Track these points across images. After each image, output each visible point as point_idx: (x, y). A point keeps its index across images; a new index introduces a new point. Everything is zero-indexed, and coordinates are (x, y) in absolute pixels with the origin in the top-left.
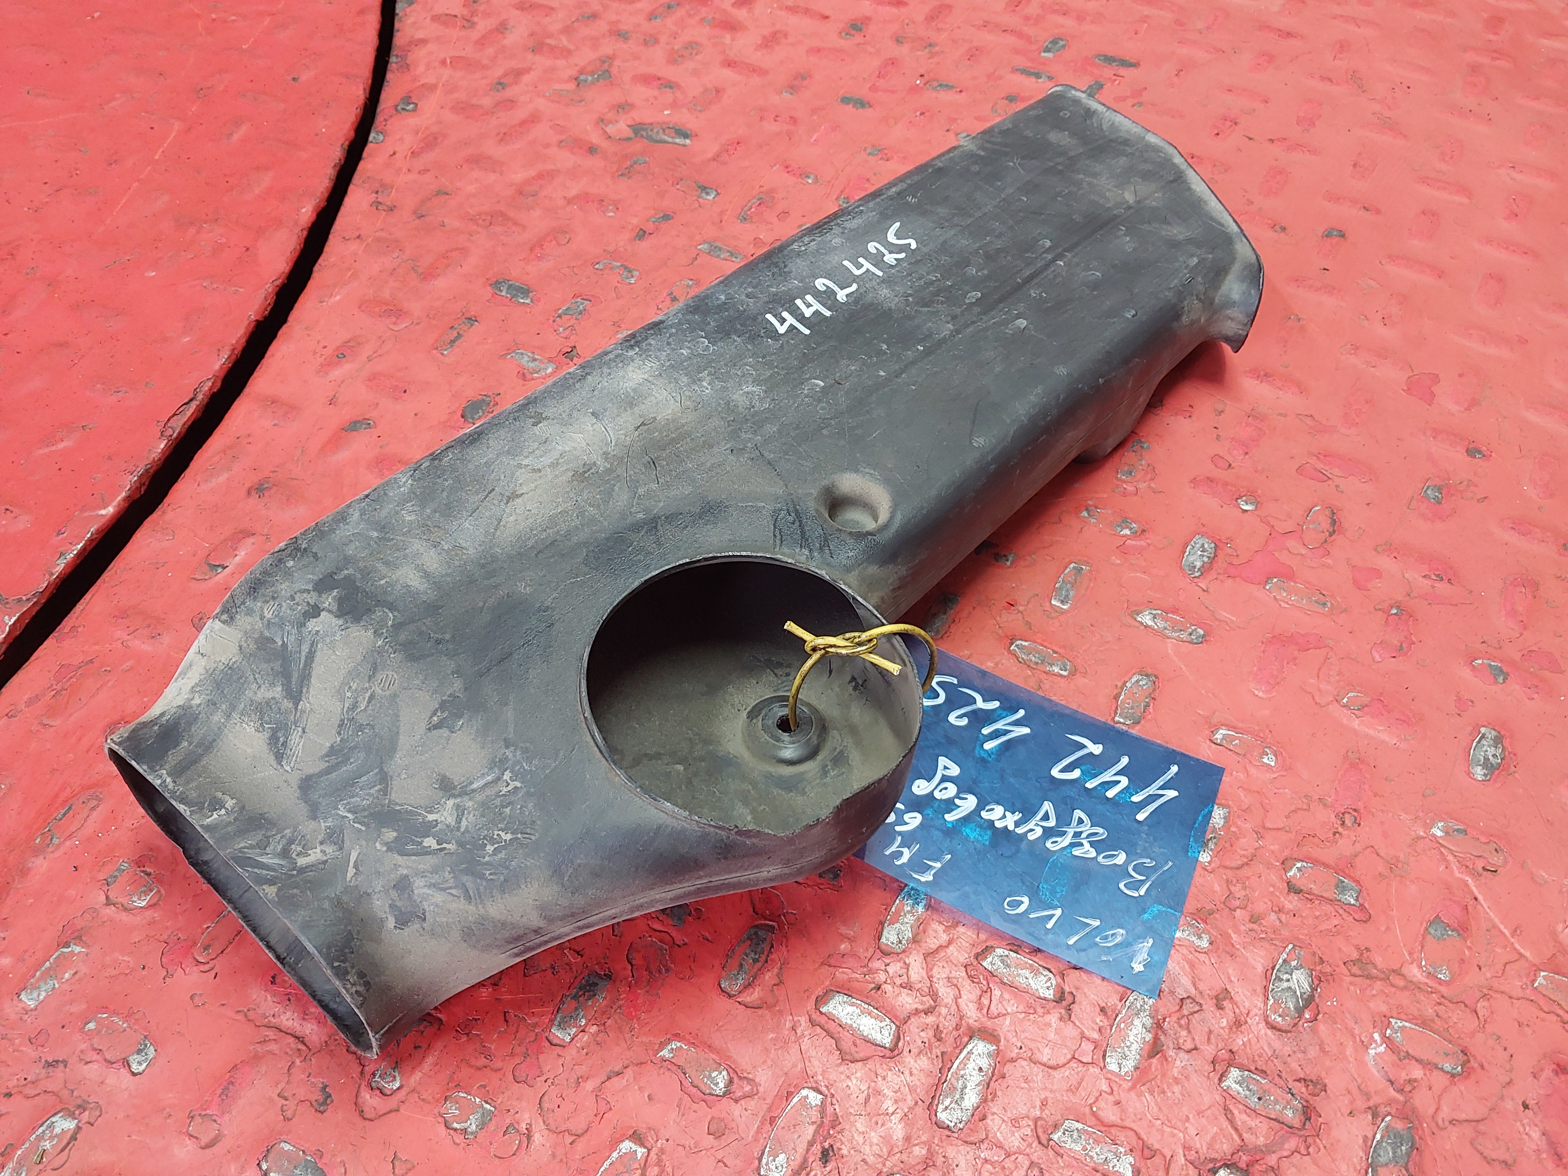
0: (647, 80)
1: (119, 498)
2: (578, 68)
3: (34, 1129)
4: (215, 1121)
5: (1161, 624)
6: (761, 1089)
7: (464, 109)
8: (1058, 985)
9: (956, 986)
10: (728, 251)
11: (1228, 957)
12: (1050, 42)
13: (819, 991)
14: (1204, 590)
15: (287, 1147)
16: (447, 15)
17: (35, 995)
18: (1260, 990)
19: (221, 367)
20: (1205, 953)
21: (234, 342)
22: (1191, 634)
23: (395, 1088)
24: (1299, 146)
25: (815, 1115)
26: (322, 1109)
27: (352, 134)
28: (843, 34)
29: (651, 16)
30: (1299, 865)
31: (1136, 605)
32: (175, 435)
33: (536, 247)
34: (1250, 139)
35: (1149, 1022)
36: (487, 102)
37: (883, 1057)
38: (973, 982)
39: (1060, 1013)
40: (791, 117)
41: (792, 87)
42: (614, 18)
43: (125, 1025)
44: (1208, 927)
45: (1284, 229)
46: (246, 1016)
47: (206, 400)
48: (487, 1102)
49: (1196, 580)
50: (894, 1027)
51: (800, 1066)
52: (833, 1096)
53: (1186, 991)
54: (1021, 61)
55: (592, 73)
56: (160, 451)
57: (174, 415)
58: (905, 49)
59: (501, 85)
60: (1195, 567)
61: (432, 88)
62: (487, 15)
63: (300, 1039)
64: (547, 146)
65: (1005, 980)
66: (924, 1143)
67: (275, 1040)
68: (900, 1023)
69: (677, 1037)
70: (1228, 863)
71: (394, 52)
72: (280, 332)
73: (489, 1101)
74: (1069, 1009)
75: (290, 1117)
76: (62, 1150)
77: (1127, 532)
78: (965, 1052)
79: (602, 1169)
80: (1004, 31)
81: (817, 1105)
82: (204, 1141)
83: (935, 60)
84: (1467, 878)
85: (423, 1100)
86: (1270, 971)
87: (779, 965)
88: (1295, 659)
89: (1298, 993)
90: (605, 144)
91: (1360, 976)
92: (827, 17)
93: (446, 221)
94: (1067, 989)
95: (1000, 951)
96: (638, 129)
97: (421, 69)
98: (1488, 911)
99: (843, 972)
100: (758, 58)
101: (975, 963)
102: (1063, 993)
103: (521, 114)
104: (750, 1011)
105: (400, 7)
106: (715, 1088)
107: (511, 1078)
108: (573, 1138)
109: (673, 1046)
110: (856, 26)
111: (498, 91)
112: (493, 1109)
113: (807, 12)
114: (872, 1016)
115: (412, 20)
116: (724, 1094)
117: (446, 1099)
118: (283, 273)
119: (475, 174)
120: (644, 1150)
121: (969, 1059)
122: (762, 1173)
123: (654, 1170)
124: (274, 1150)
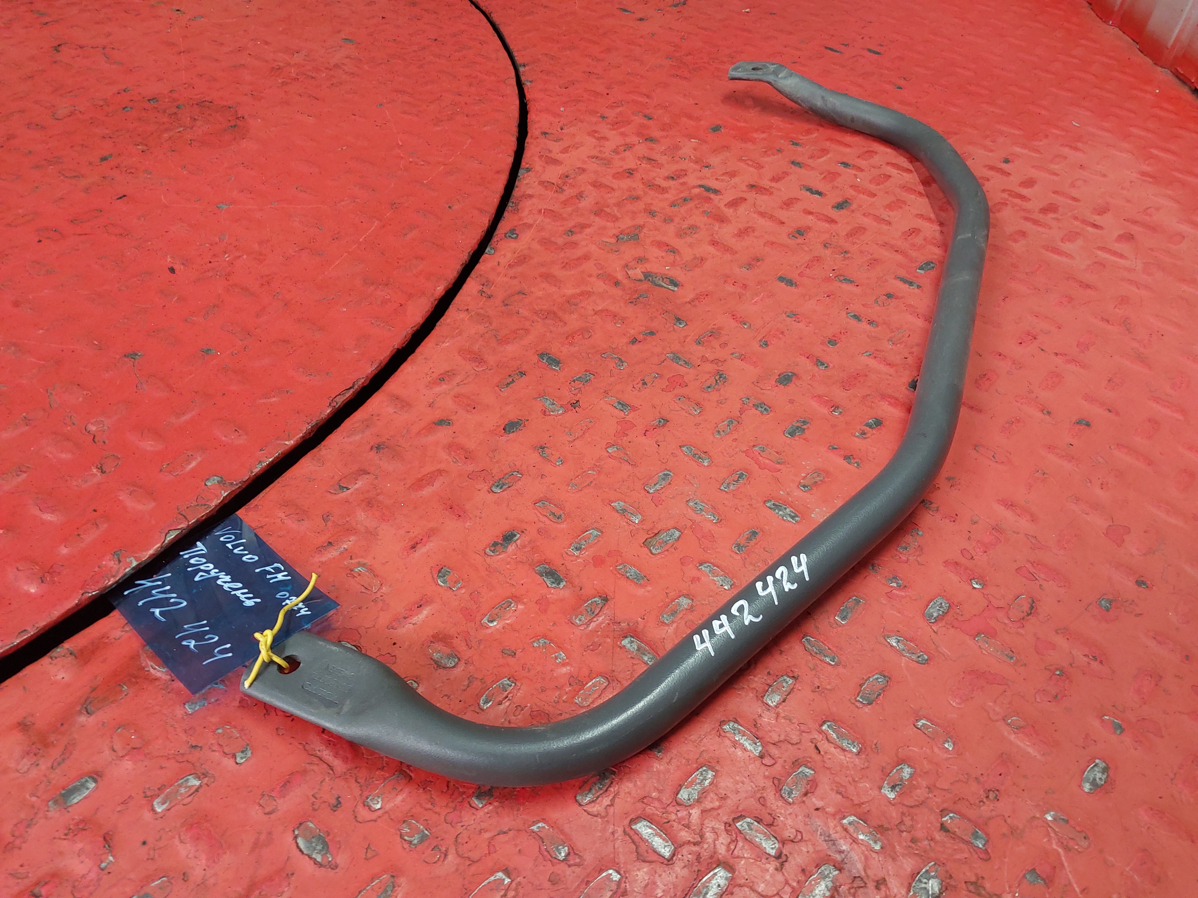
0: (660, 244)
1: (298, 436)
2: (619, 230)
3: (178, 780)
4: (275, 800)
5: (901, 646)
6: (585, 863)
7: (546, 243)
8: (779, 848)
9: (716, 833)
10: (684, 361)
11: (891, 860)
12: (924, 264)
13: (633, 816)
14: (934, 632)
15: (311, 825)
16: (548, 182)
17: (193, 706)
18: (906, 884)
19: (372, 372)
20: (876, 853)
21: (382, 359)
22: (919, 657)
23: (377, 808)
24: (1074, 361)
25: (614, 887)
26: (335, 809)
27: (477, 246)
28: (791, 236)
29: (673, 204)
30: (951, 815)
31: (889, 632)
32: (337, 406)
33: (570, 337)
34: (1043, 350)
35: (830, 884)
36: (560, 241)
37: (662, 863)
38: (728, 834)
39: (776, 865)
40: (744, 284)
41: (749, 265)
42: (649, 201)
43: (238, 735)
44: (883, 838)
45: (1049, 413)
46: (304, 747)
47: (359, 390)
48: (426, 830)
49: (931, 624)
50: (673, 848)
51: (612, 856)
52: (627, 878)
53: (858, 871)
54: (902, 273)
55: (628, 235)
56: (326, 414)
57: (339, 394)
58: (828, 252)
59: (571, 232)
60: (933, 616)
61: (530, 226)
62: (572, 186)
63: (331, 767)
64: (590, 276)
65: (747, 837)
67: (317, 764)
68: (678, 846)
69: (543, 820)
70: (906, 803)
71: (512, 200)
72: (410, 358)
73: (428, 829)
74: (782, 864)
75: (316, 808)
76: (190, 795)
77: (894, 585)
78: (712, 873)
79: (483, 884)
80: (896, 251)
81: (615, 881)
82: (267, 810)
83: (847, 262)
84: (1060, 850)
85: (392, 819)
86: (915, 875)
87: (613, 795)
88: (982, 687)
89: (930, 892)
90: (625, 281)
91: (974, 893)
92: (784, 223)
93: (520, 310)
94: (784, 852)
95: (749, 820)
96: (647, 275)
97: (526, 213)
98: (1069, 873)
99: (650, 809)
100: (732, 242)
101: (732, 823)
102: (781, 853)
103: (579, 252)
104: (590, 817)
105: (521, 172)
106: (559, 855)
107: (443, 820)
108: (471, 863)
109: (540, 825)
110: (800, 232)
111: (569, 236)
112: (429, 834)
113: (771, 217)
114: (660, 836)
115: (526, 181)
116: (564, 860)
117: (404, 822)
118: (419, 323)
119: (544, 285)
120: (510, 880)
121: (713, 878)
123: (512, 893)
124: (304, 825)
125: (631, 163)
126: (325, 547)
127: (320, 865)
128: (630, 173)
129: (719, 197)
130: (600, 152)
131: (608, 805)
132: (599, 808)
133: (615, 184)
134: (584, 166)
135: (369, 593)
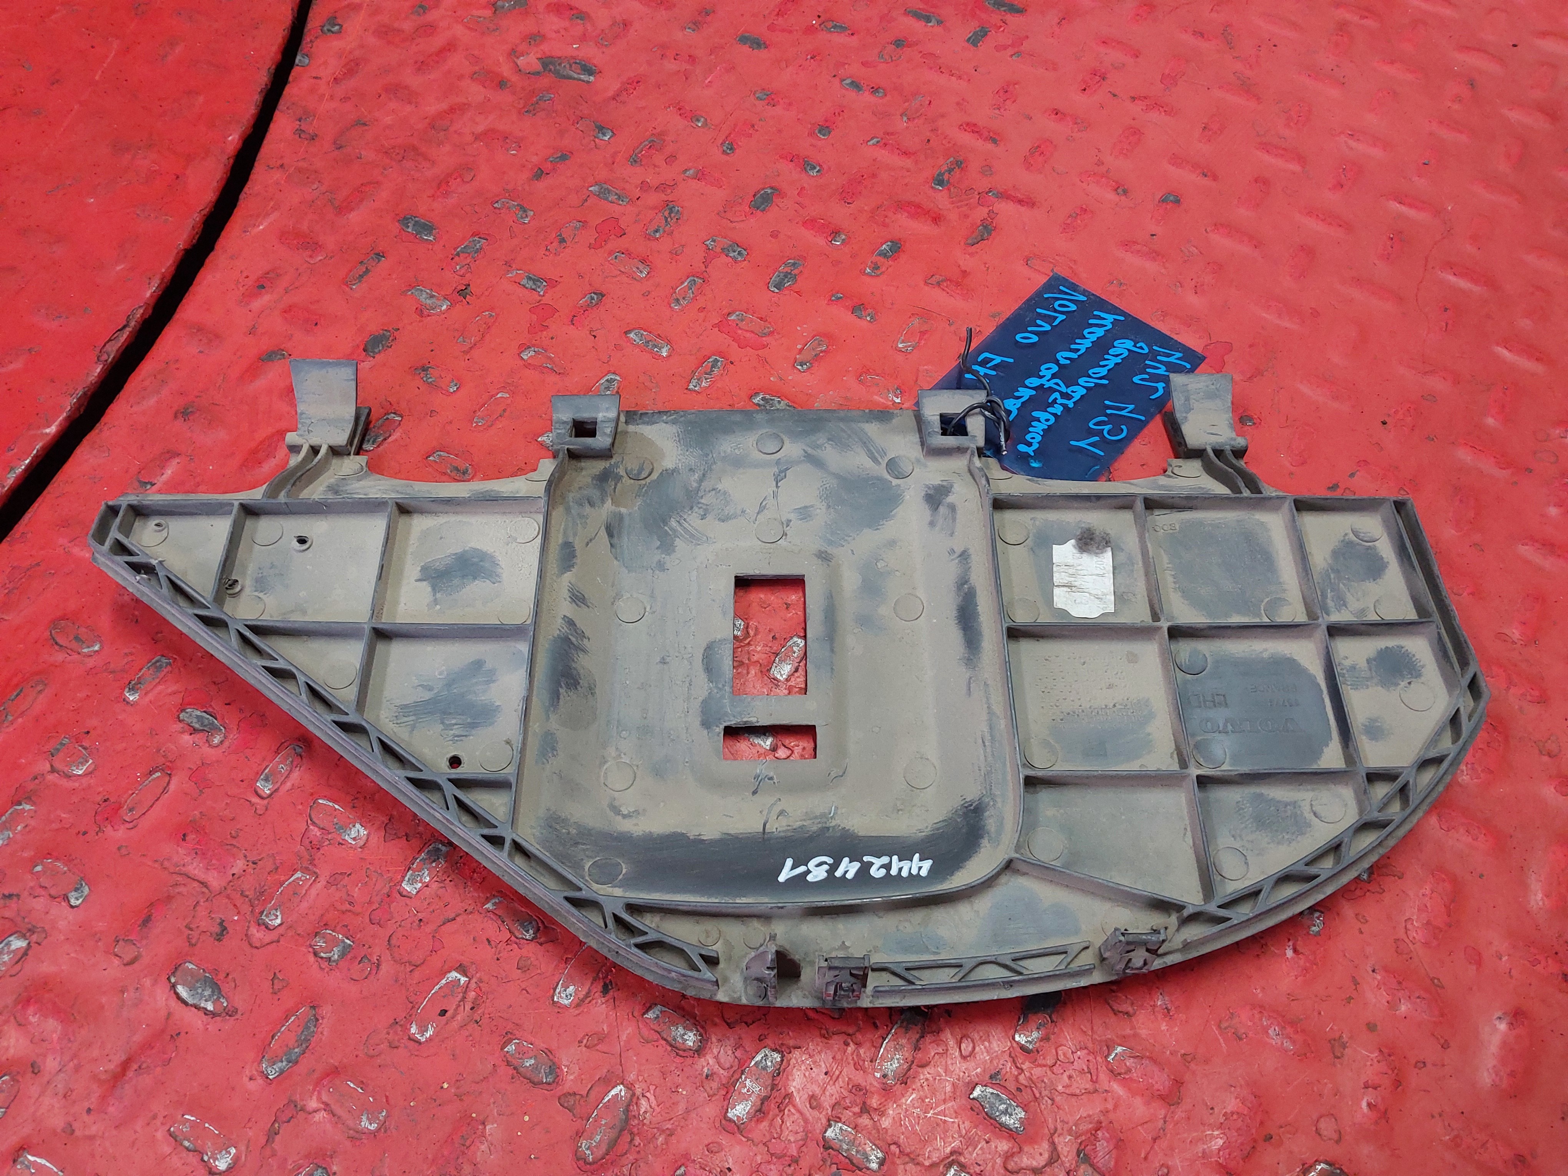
0: (560, 9)
1: (61, 418)
4: (135, 944)
7: (385, 32)
10: (616, 194)
15: (191, 966)
19: (152, 296)
21: (164, 270)
23: (276, 925)
24: (1158, 105)
26: (219, 938)
32: (110, 360)
33: (442, 185)
34: (1115, 96)
36: (407, 26)
40: (690, 56)
41: (695, 23)
43: (65, 869)
45: (1125, 192)
46: (162, 865)
47: (138, 327)
54: (915, 3)
56: (96, 374)
57: (110, 340)
59: (421, 8)
61: (357, 8)
63: (204, 884)
64: (460, 77)
67: (184, 884)
69: (500, 894)
73: (350, 937)
75: (194, 942)
76: (17, 962)
79: (433, 992)
82: (127, 958)
85: (299, 935)
90: (514, 78)
93: (363, 153)
96: (547, 62)
103: (437, 42)
106: (526, 934)
107: (368, 920)
108: (412, 967)
109: (497, 899)
111: (419, 15)
112: (352, 944)
116: (533, 939)
117: (316, 934)
118: (210, 202)
119: (392, 105)
120: (466, 979)
122: (555, 999)
123: (472, 994)
124: (180, 968)
127: (213, 1014)
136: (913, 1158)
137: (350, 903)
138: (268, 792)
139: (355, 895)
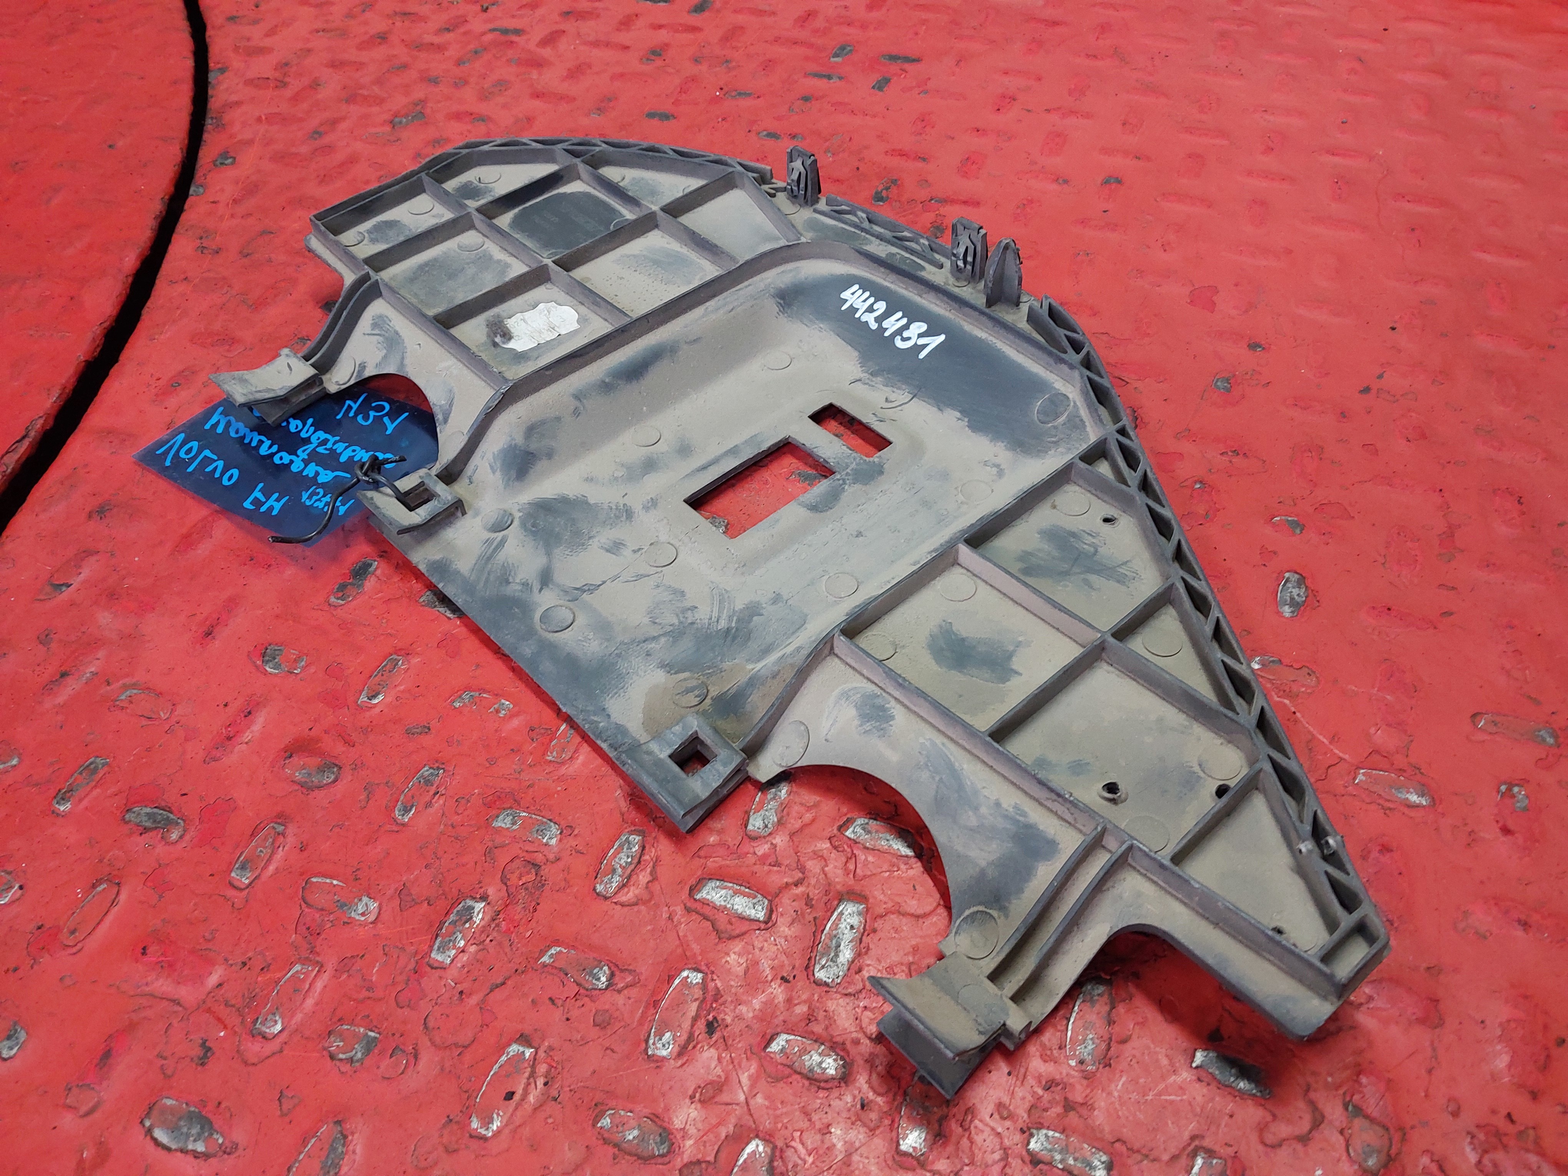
0: (459, 115)
2: (391, 112)
4: (93, 1089)
6: (643, 978)
7: (283, 158)
9: (822, 857)
12: (838, 49)
13: (693, 881)
15: (169, 1102)
16: (259, 79)
19: (52, 407)
21: (63, 381)
23: (276, 1032)
24: (1073, 112)
25: (698, 993)
26: (203, 1062)
27: (172, 189)
28: (644, 60)
29: (459, 63)
32: (9, 470)
36: (304, 150)
37: (758, 930)
38: (838, 852)
40: (600, 135)
41: (599, 109)
42: (424, 66)
45: (1066, 182)
46: (119, 989)
47: (39, 437)
48: (371, 1031)
50: (766, 902)
51: (679, 951)
52: (713, 973)
54: (812, 67)
55: (406, 116)
57: (7, 452)
58: (704, 68)
59: (317, 134)
61: (250, 142)
62: (298, 75)
63: (176, 1002)
64: (367, 182)
65: (868, 845)
66: (805, 1002)
67: (150, 1006)
68: (773, 898)
69: (556, 943)
71: (210, 114)
72: (112, 371)
73: (374, 1029)
75: (170, 1073)
78: (836, 914)
79: (492, 1073)
80: (794, 44)
81: (697, 983)
82: (84, 1109)
83: (732, 73)
84: (1285, 700)
85: (307, 1038)
87: (651, 864)
92: (628, 47)
93: (273, 256)
95: (860, 821)
97: (237, 127)
98: (1307, 725)
99: (714, 861)
100: (564, 88)
101: (838, 834)
102: (922, 849)
103: (339, 157)
104: (626, 909)
105: (212, 77)
106: (597, 983)
107: (394, 1004)
108: (460, 1050)
109: (553, 951)
110: (657, 52)
111: (316, 139)
112: (378, 1036)
113: (607, 45)
114: (745, 895)
115: (223, 87)
116: (607, 987)
117: (330, 1033)
118: (111, 315)
119: (299, 213)
120: (532, 1050)
121: (840, 920)
122: (650, 1053)
123: (542, 1068)
124: (156, 1106)
125: (378, 25)
126: (56, 680)
127: (206, 1156)
128: (382, 38)
129: (525, 37)
130: (327, 21)
131: (648, 882)
132: (637, 892)
133: (364, 56)
134: (310, 45)
135: (156, 723)
136: (1147, 1155)
137: (368, 989)
138: (247, 882)
139: (374, 979)
